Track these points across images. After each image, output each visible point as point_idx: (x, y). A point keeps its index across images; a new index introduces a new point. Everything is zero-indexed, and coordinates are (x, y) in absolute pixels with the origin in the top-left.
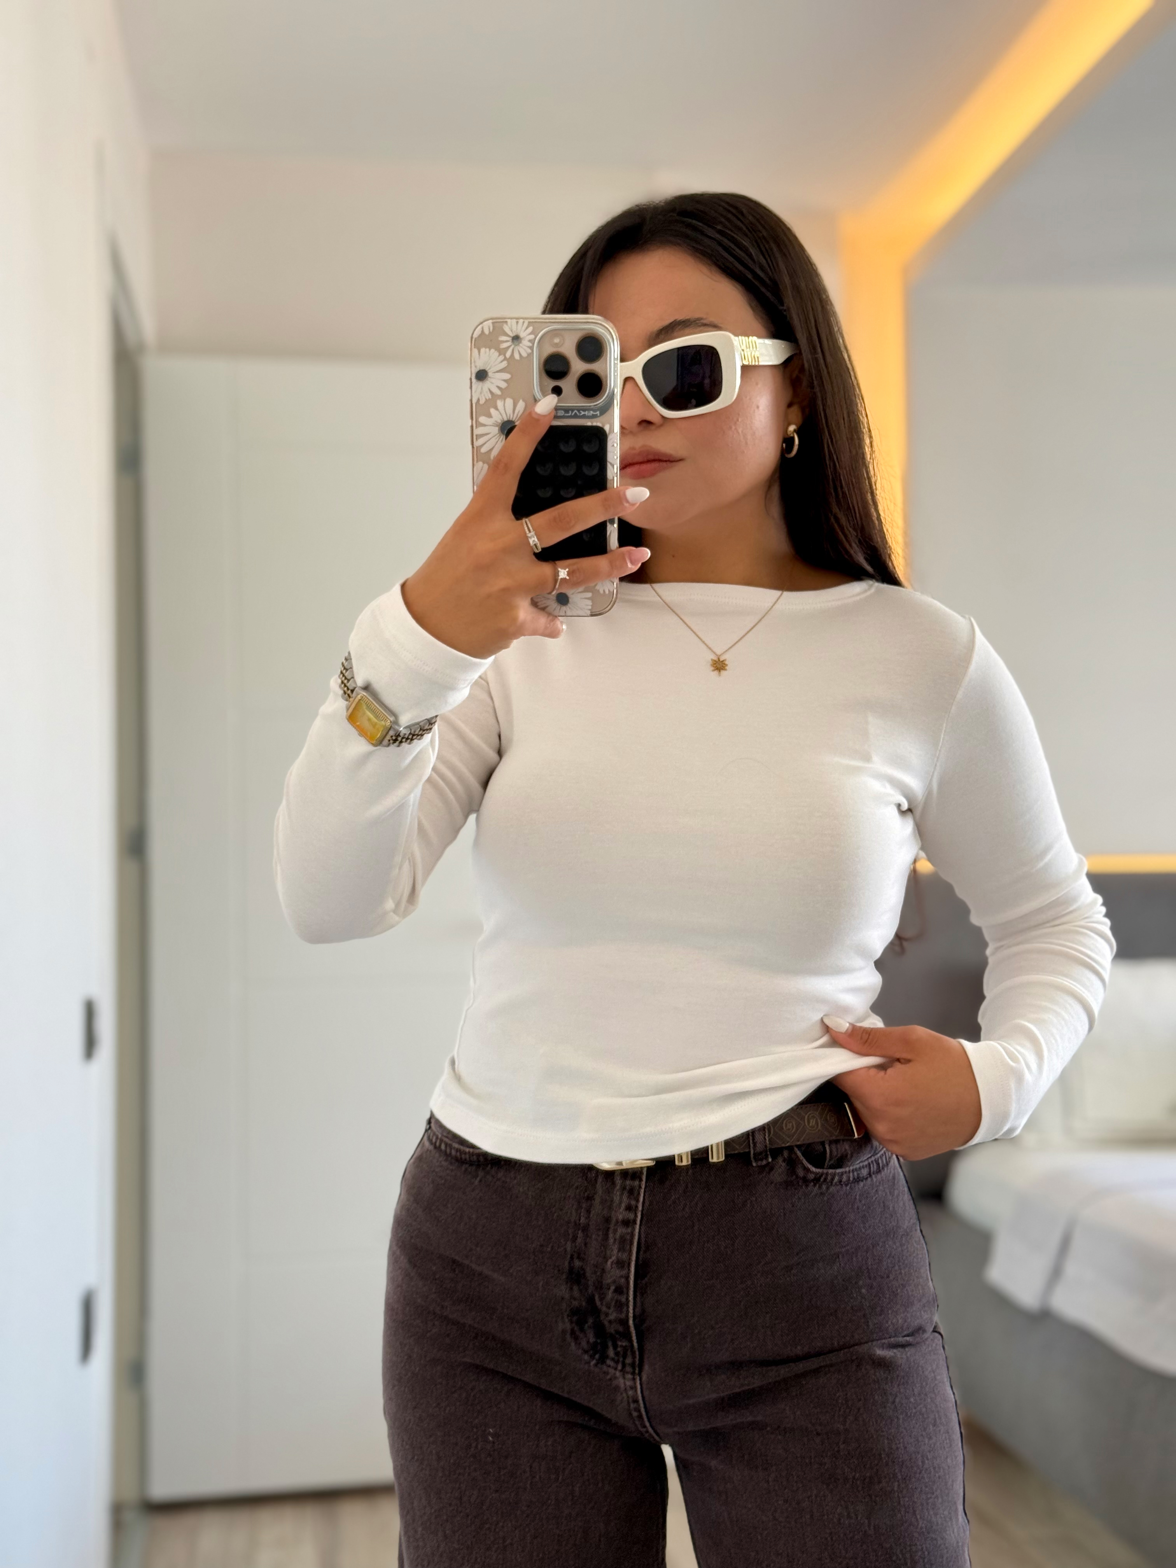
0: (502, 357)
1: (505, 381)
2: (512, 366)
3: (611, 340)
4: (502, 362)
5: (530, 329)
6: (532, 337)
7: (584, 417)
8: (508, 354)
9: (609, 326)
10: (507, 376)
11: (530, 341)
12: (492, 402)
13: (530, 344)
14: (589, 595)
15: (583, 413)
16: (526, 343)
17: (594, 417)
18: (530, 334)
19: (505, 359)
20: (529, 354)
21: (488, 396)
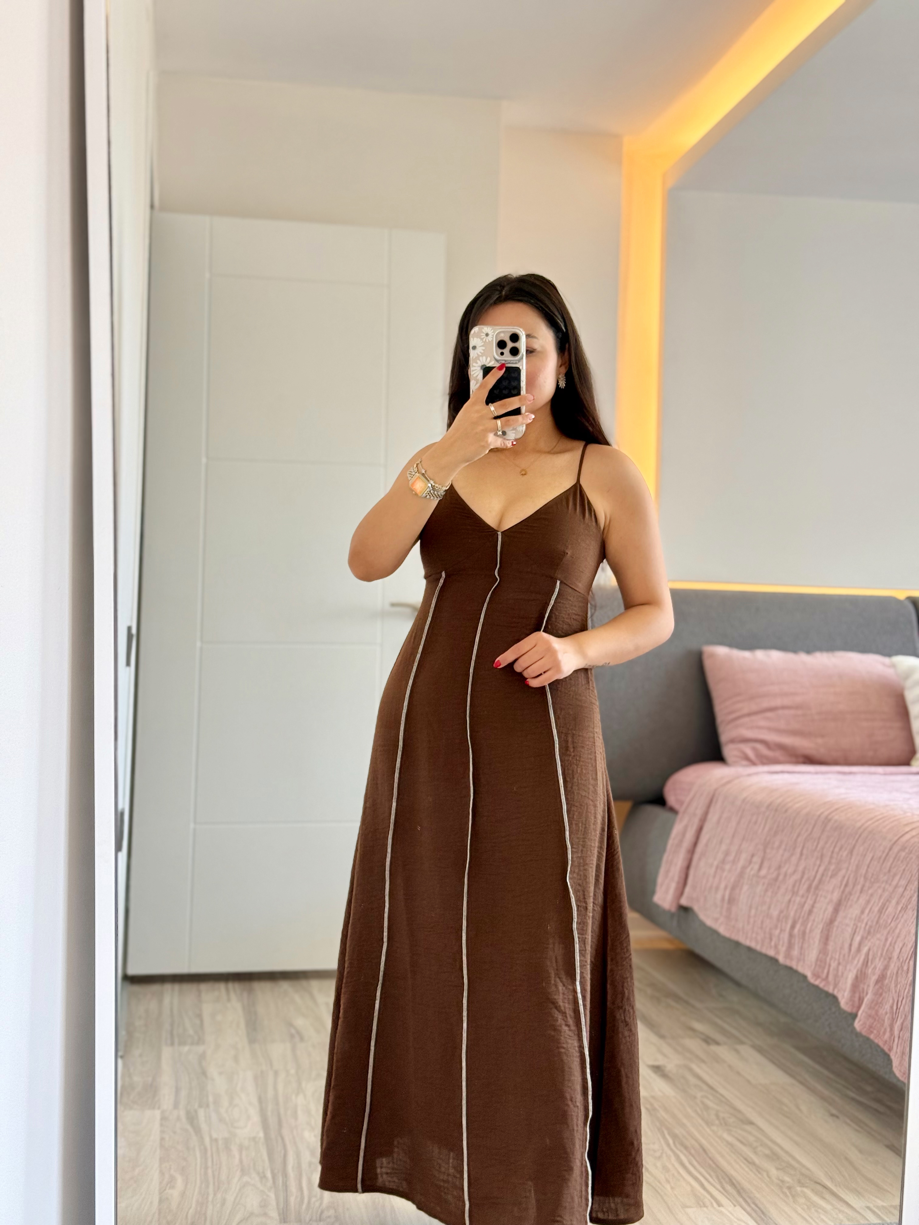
0: (482, 341)
1: (483, 350)
2: (485, 344)
3: (522, 335)
4: (482, 343)
5: (492, 331)
6: (493, 334)
7: (512, 363)
8: (484, 340)
9: (521, 330)
10: (484, 348)
11: (492, 335)
12: (478, 357)
13: (492, 337)
14: (514, 431)
15: (512, 362)
16: (490, 336)
17: (516, 363)
18: (492, 333)
19: (483, 342)
20: (492, 340)
21: (476, 355)
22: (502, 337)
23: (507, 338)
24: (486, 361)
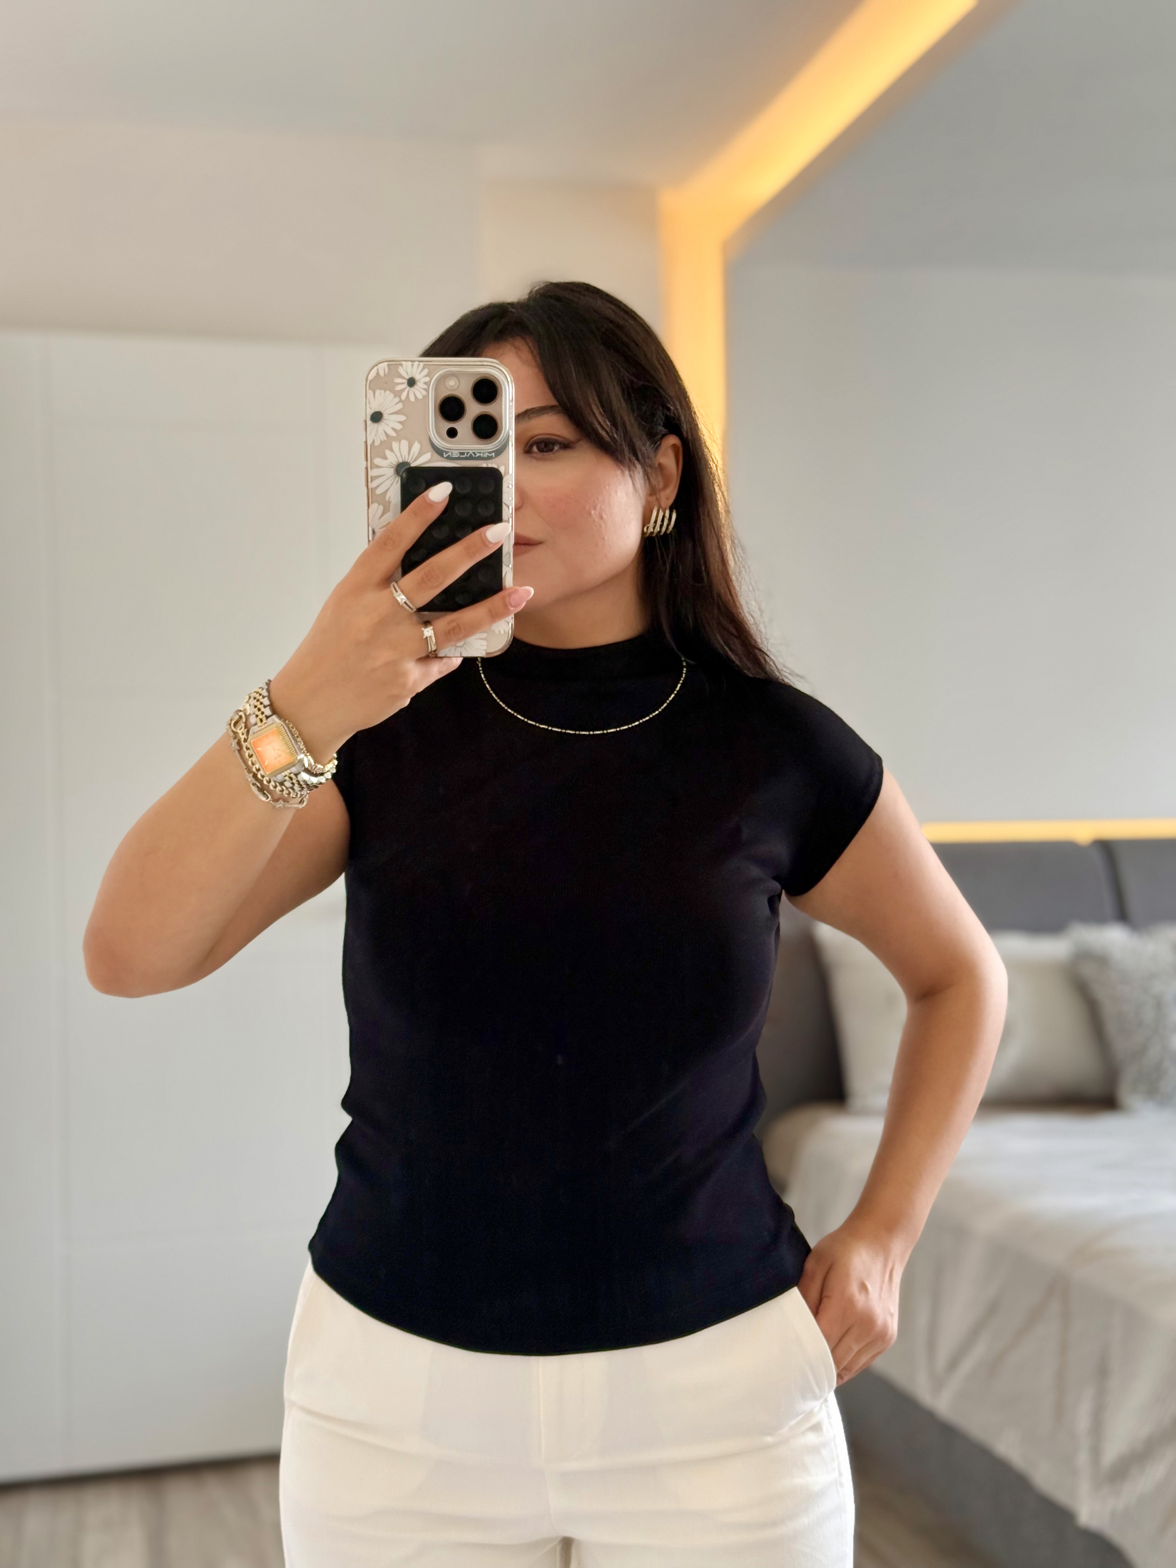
0: (397, 399)
1: (400, 422)
2: (406, 408)
3: (505, 382)
4: (397, 404)
7: (480, 458)
8: (404, 397)
9: (504, 368)
10: (402, 418)
11: (425, 383)
12: (387, 443)
13: (426, 387)
15: (478, 455)
16: (420, 385)
17: (489, 458)
18: (426, 377)
19: (401, 401)
20: (424, 397)
21: (384, 438)
22: (451, 386)
23: (464, 392)
24: (409, 453)
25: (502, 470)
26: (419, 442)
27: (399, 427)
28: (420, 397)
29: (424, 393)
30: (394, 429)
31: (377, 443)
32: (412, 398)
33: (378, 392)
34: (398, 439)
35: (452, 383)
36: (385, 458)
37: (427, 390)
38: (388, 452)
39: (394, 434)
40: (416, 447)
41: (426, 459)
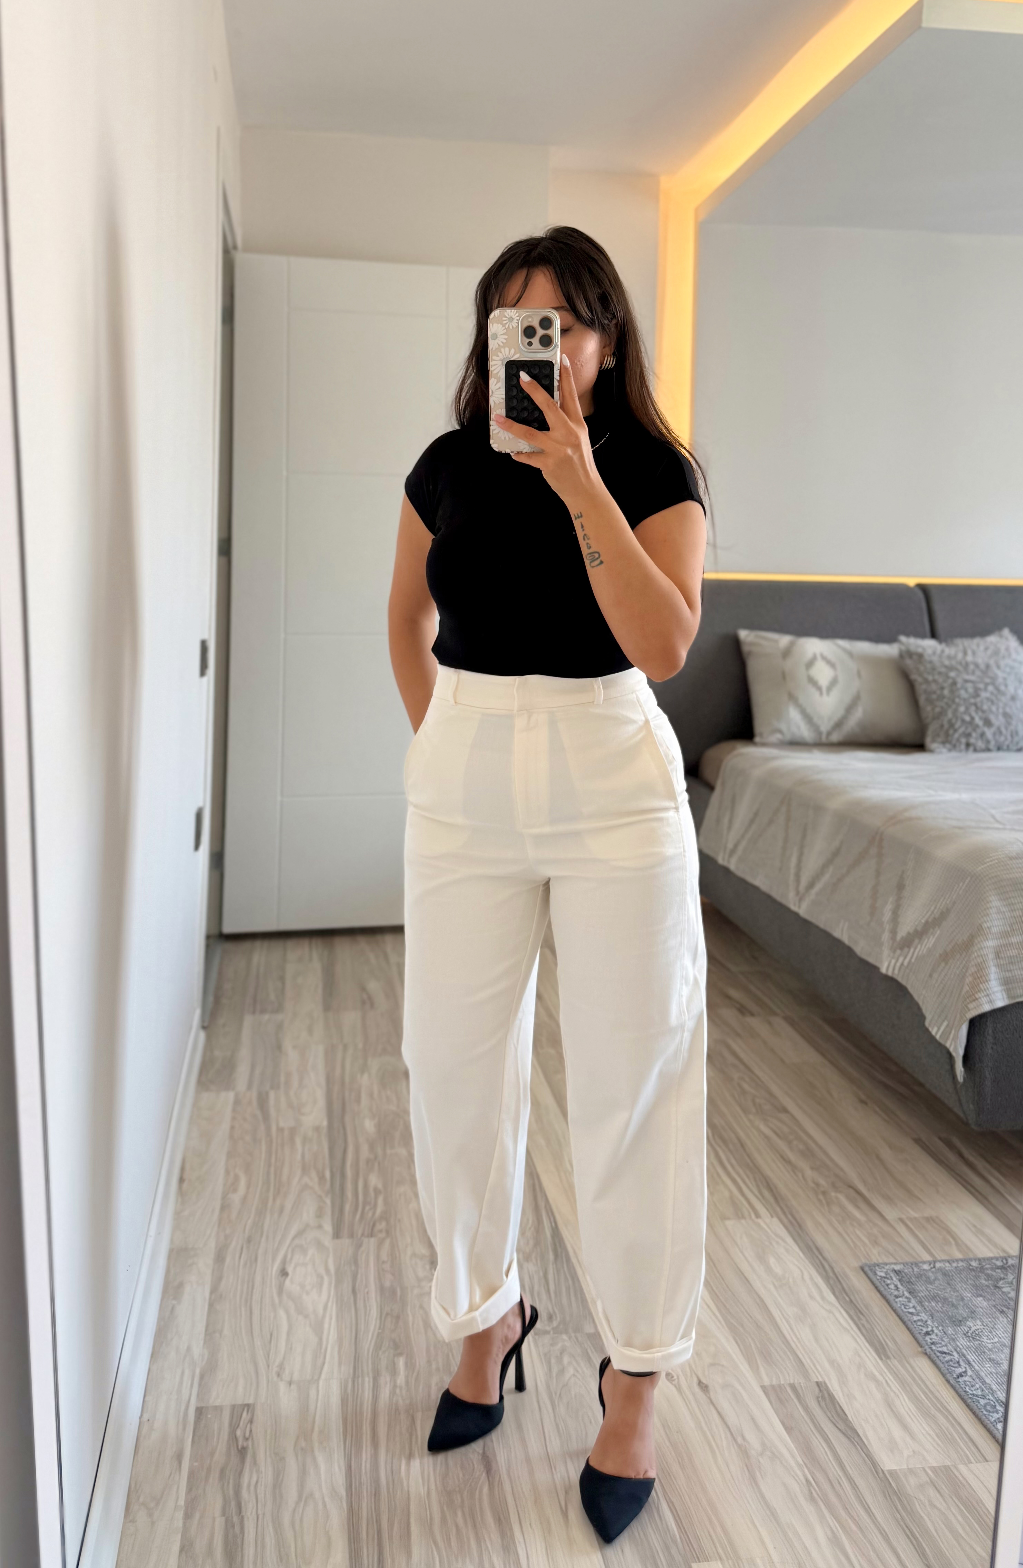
1: (505, 339)
2: (509, 331)
4: (502, 331)
6: (518, 318)
7: (543, 356)
8: (507, 327)
9: (555, 313)
12: (499, 349)
13: (517, 321)
17: (548, 356)
19: (505, 329)
20: (517, 326)
21: (497, 346)
22: (530, 322)
23: (536, 324)
24: (509, 354)
25: (554, 362)
26: (514, 348)
27: (504, 341)
28: (514, 327)
29: (517, 325)
30: (502, 342)
31: (494, 349)
32: (511, 327)
33: (495, 324)
34: (504, 347)
35: (530, 320)
36: (498, 356)
37: (518, 323)
38: (499, 354)
39: (502, 344)
40: (513, 351)
41: (517, 357)
